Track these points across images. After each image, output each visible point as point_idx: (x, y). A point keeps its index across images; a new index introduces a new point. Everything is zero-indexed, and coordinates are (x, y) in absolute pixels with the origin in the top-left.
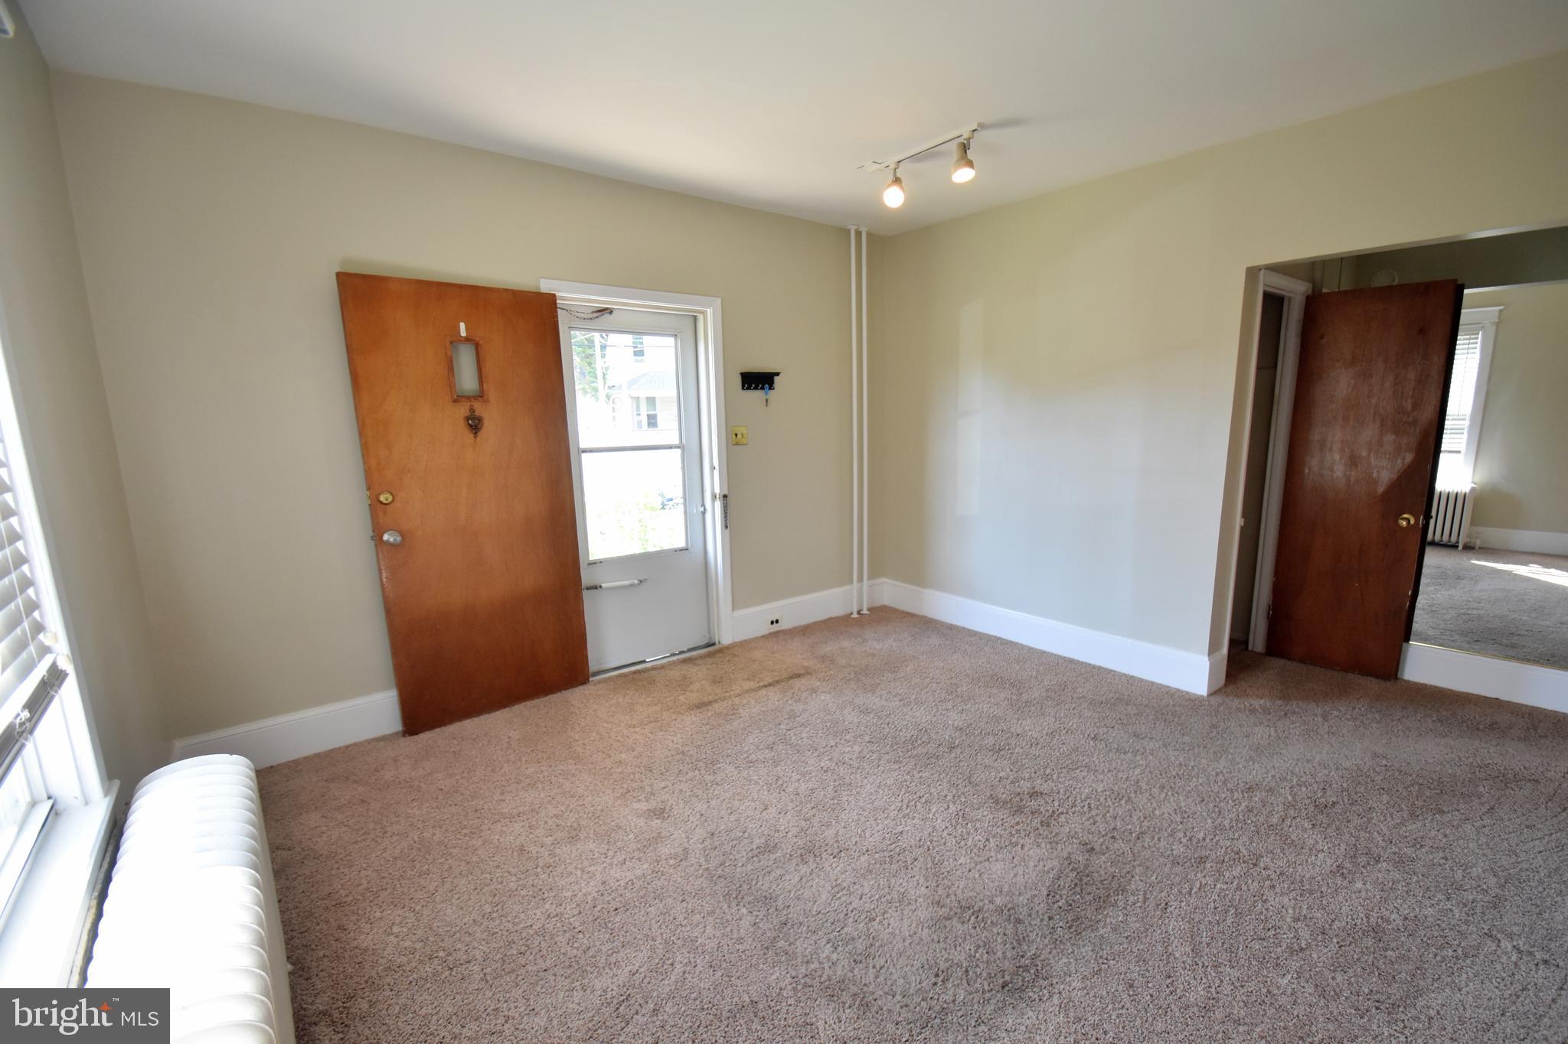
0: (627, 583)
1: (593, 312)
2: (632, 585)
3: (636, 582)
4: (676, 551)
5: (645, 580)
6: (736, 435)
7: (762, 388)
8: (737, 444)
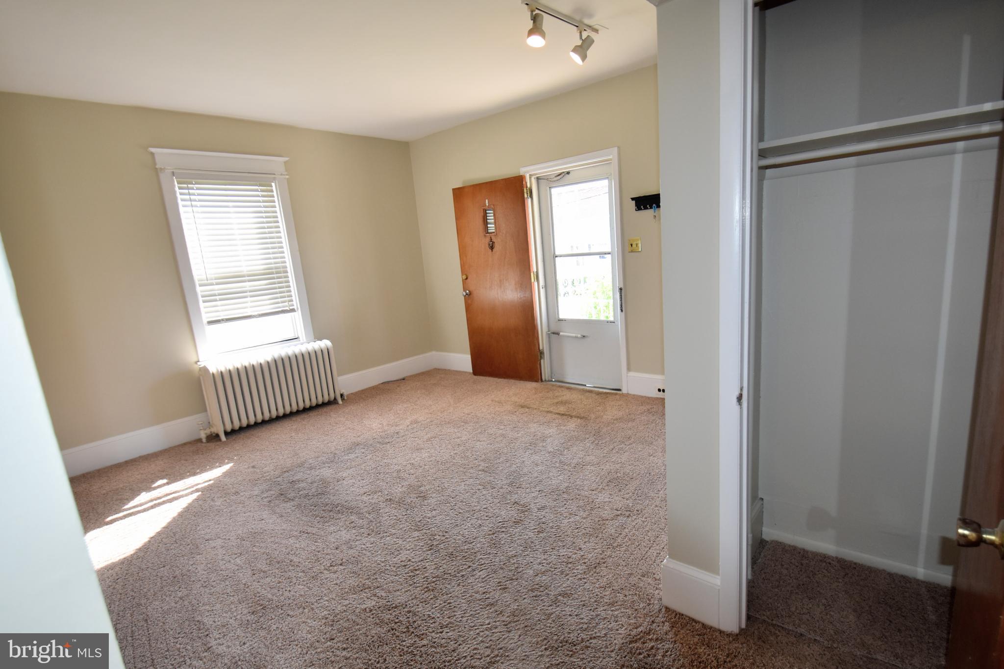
0: (574, 335)
1: (556, 177)
2: (576, 337)
3: (579, 336)
4: (608, 322)
5: (587, 336)
6: (632, 245)
7: (651, 208)
8: (632, 252)
